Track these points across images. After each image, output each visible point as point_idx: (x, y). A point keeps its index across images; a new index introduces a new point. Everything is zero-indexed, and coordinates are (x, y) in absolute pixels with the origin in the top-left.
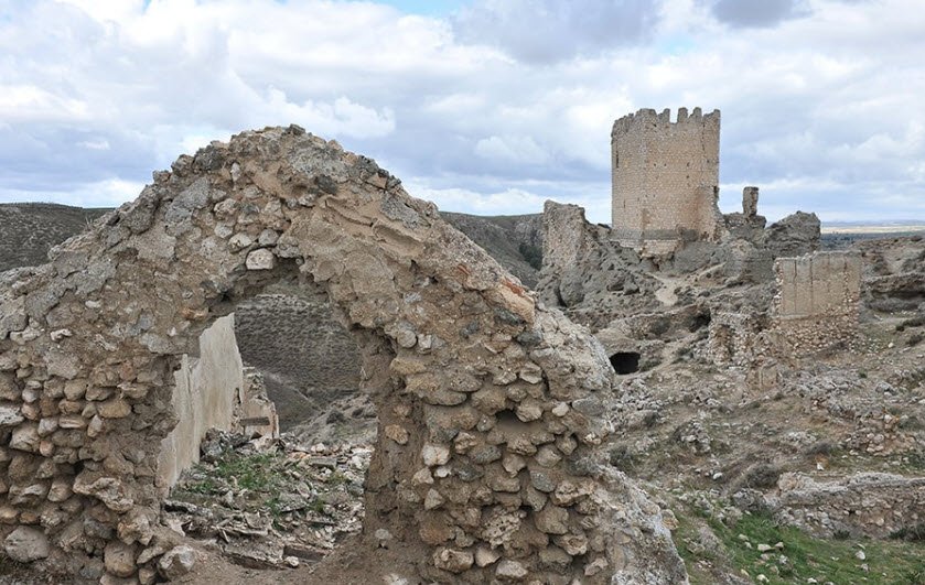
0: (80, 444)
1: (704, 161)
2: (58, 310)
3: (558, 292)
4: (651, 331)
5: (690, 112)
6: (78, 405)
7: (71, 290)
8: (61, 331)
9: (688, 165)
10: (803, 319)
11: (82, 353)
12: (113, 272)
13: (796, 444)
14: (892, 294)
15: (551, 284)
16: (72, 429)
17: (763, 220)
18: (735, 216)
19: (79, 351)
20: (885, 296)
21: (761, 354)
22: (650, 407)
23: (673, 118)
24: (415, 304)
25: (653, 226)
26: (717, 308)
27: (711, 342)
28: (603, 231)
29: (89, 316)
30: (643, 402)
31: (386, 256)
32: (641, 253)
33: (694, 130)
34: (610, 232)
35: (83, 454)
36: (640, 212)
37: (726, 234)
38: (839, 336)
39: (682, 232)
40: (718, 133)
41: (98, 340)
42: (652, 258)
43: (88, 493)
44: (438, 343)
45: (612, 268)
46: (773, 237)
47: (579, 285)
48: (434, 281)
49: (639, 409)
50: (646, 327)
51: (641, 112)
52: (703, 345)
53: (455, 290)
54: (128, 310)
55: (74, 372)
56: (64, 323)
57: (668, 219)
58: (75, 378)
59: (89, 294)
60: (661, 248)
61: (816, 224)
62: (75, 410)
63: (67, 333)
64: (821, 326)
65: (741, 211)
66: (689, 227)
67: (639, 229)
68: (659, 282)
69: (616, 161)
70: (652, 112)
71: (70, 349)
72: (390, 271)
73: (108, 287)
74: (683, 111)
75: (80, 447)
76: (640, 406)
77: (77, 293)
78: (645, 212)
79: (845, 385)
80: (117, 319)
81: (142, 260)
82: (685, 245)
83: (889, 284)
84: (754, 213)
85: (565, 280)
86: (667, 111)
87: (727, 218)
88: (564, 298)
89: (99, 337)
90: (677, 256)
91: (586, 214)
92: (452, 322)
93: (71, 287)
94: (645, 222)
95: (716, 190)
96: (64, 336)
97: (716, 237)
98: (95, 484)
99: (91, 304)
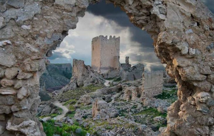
0: (13, 103)
1: (116, 50)
2: (5, 29)
3: (77, 83)
4: (107, 92)
5: (112, 37)
6: (12, 82)
7: (14, 19)
8: (6, 41)
9: (112, 50)
10: (150, 88)
11: (17, 53)
12: (39, 11)
13: (158, 120)
14: (169, 82)
15: (75, 81)
16: (8, 95)
17: (130, 65)
18: (124, 64)
19: (15, 52)
20: (167, 83)
21: (144, 96)
22: (116, 111)
23: (108, 38)
24: (190, 34)
25: (103, 66)
26: (124, 86)
27: (125, 95)
28: (89, 67)
29: (23, 33)
30: (113, 110)
31: (180, 11)
32: (99, 73)
33: (113, 41)
34: (91, 68)
35: (14, 108)
36: (99, 62)
37: (121, 69)
38: (158, 93)
39: (110, 68)
40: (119, 42)
41: (27, 46)
42: (102, 74)
43: (16, 130)
44: (198, 52)
45: (92, 77)
46: (133, 69)
47: (83, 82)
48: (198, 24)
49: (113, 112)
50: (106, 92)
51: (100, 36)
52: (123, 96)
53: (206, 29)
54: (47, 31)
55: (12, 63)
56: (8, 37)
57: (107, 64)
58: (12, 66)
59: (24, 22)
60: (105, 72)
61: (143, 66)
62: (10, 85)
63: (9, 42)
64: (154, 90)
65: (125, 63)
66: (112, 66)
67: (99, 67)
68: (104, 81)
69: (93, 49)
70: (103, 36)
71: (11, 51)
72: (182, 18)
73: (35, 18)
74: (111, 37)
75: (13, 105)
76: (113, 111)
77: (17, 21)
78: (101, 62)
79: (166, 105)
80: (39, 35)
81: (57, 5)
82: (111, 71)
83: (168, 80)
84: (128, 63)
85: (78, 80)
86: (107, 36)
87: (122, 64)
88: (78, 84)
89: (28, 45)
90: (109, 74)
91: (84, 62)
92: (204, 43)
93: (13, 17)
94: (101, 64)
95: (119, 57)
96: (8, 44)
97: (119, 69)
98: (21, 125)
99: (25, 27)
